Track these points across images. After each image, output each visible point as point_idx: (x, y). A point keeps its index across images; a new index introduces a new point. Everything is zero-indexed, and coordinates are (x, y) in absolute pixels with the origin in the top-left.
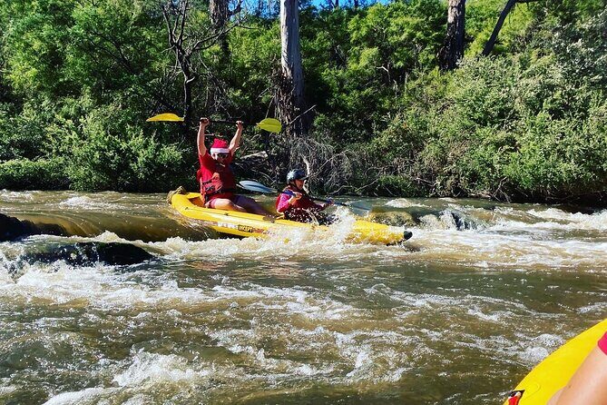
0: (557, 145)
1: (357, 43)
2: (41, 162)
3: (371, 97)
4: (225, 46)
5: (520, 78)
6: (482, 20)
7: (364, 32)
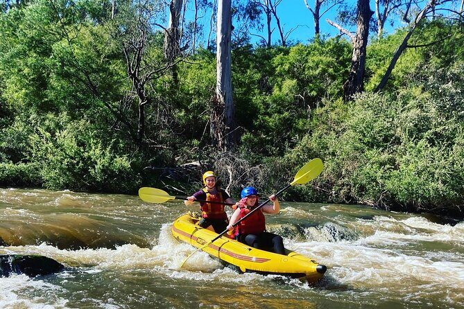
0: (428, 167)
1: (280, 75)
2: (22, 166)
3: (288, 119)
4: (175, 75)
5: (402, 111)
6: (380, 61)
7: (287, 67)
